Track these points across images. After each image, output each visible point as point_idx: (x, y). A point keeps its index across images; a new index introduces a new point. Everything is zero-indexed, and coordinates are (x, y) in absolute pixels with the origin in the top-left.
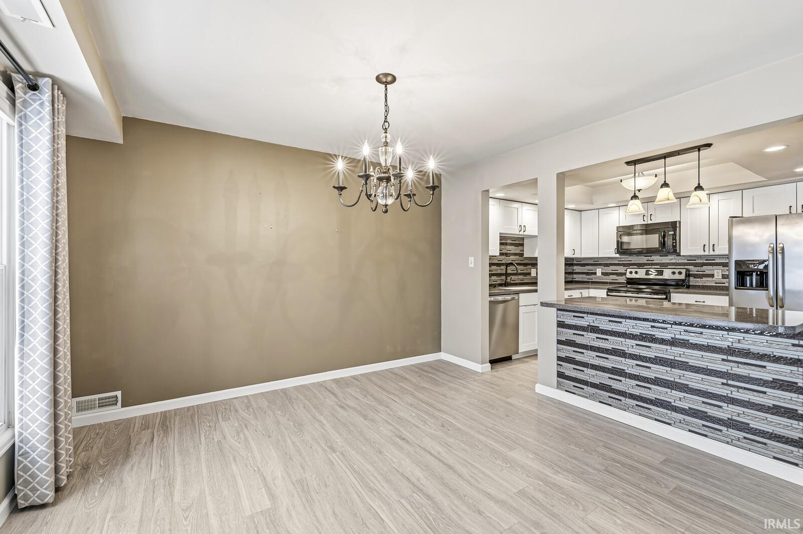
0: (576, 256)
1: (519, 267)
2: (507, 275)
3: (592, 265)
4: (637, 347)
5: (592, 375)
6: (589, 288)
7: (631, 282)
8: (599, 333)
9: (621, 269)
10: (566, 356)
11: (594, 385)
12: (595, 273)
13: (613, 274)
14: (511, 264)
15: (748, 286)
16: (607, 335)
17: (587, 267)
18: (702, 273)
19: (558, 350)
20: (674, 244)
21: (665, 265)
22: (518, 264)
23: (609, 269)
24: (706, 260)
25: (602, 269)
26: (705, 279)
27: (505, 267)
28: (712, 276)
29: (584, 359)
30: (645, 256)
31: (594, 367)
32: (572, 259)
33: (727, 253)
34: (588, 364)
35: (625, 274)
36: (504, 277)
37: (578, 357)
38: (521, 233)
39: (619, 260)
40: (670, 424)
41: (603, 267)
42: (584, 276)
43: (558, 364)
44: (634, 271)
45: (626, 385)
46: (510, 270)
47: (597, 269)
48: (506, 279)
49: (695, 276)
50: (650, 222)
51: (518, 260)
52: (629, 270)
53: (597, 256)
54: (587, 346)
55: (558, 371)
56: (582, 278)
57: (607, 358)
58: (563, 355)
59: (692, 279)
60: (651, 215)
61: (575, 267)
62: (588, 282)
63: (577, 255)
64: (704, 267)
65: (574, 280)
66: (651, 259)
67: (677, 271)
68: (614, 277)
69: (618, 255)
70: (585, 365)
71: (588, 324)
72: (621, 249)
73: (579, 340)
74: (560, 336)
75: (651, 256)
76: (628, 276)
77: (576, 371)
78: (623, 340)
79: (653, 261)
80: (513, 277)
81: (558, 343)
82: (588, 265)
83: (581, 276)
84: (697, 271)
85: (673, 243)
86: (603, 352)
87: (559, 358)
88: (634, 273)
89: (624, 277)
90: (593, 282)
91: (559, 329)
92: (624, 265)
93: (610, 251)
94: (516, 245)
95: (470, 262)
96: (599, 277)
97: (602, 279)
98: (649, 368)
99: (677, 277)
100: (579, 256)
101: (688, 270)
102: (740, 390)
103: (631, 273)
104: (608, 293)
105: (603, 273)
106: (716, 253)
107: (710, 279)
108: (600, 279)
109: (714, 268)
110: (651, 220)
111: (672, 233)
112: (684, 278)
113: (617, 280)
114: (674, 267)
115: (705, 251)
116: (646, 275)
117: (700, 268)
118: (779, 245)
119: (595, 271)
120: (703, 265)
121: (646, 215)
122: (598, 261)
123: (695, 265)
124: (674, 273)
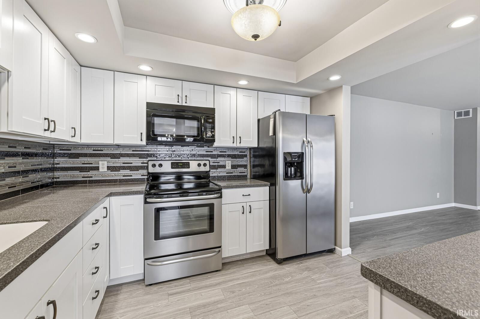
0: (77, 140)
3: (94, 155)
9: (138, 162)
12: (97, 168)
13: (124, 168)
20: (213, 133)
23: (120, 162)
24: (221, 152)
25: (108, 162)
26: (219, 170)
35: (147, 168)
41: (109, 159)
42: (77, 173)
44: (157, 163)
47: (100, 162)
49: (215, 167)
52: (151, 163)
60: (186, 96)
61: (58, 160)
62: (85, 182)
64: (219, 159)
65: (55, 180)
67: (202, 163)
68: (127, 172)
72: (153, 133)
76: (151, 170)
82: (85, 155)
83: (70, 173)
84: (215, 163)
89: (143, 172)
90: (91, 182)
92: (142, 156)
96: (102, 174)
97: (108, 176)
99: (202, 169)
101: (210, 162)
103: (154, 166)
104: (148, 200)
105: (109, 168)
106: (242, 145)
107: (223, 169)
108: (105, 176)
109: (226, 159)
110: (186, 103)
111: (211, 120)
112: (208, 170)
113: (131, 176)
114: (202, 158)
115: (233, 143)
116: (172, 168)
117: (215, 159)
118: (309, 140)
119: (97, 165)
120: (218, 157)
121: (180, 95)
122: (102, 150)
123: (213, 156)
124: (199, 165)
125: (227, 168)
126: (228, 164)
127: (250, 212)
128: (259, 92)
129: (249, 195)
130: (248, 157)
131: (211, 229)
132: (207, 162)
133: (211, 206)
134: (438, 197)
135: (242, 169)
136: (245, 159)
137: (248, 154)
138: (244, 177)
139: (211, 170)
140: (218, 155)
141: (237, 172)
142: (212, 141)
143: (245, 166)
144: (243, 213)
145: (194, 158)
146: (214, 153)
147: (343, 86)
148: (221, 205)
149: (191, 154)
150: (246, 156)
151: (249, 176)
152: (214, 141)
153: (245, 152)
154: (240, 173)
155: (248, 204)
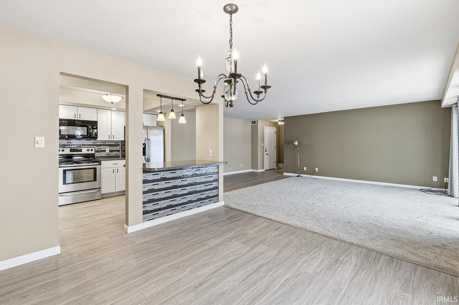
4: (182, 181)
5: (163, 203)
8: (166, 180)
11: (164, 209)
16: (170, 180)
19: (143, 198)
20: (96, 134)
24: (102, 143)
26: (101, 153)
28: (105, 151)
29: (159, 197)
34: (161, 199)
37: (156, 197)
40: (192, 208)
43: (143, 206)
45: (179, 201)
49: (97, 151)
54: (161, 189)
57: (170, 192)
58: (146, 199)
60: (80, 114)
66: (70, 142)
67: (90, 149)
71: (161, 177)
73: (156, 187)
74: (144, 189)
77: (154, 206)
78: (176, 180)
79: (72, 143)
81: (143, 194)
84: (99, 149)
86: (168, 190)
88: (61, 151)
91: (144, 184)
99: (90, 152)
106: (115, 139)
109: (106, 147)
110: (80, 118)
111: (95, 127)
112: (94, 153)
114: (90, 147)
115: (109, 138)
116: (70, 152)
118: (149, 138)
120: (100, 146)
121: (76, 114)
123: (97, 145)
124: (88, 150)
125: (106, 151)
126: (107, 149)
127: (118, 172)
130: (120, 145)
131: (95, 179)
132: (93, 149)
133: (95, 169)
134: (241, 166)
135: (117, 153)
136: (118, 147)
137: (120, 144)
138: (118, 157)
139: (96, 153)
140: (100, 144)
141: (113, 154)
142: (95, 138)
143: (118, 151)
144: (113, 172)
145: (84, 147)
146: (98, 144)
148: (101, 169)
149: (82, 144)
150: (119, 145)
151: (121, 156)
152: (97, 138)
153: (118, 143)
154: (115, 154)
155: (117, 168)
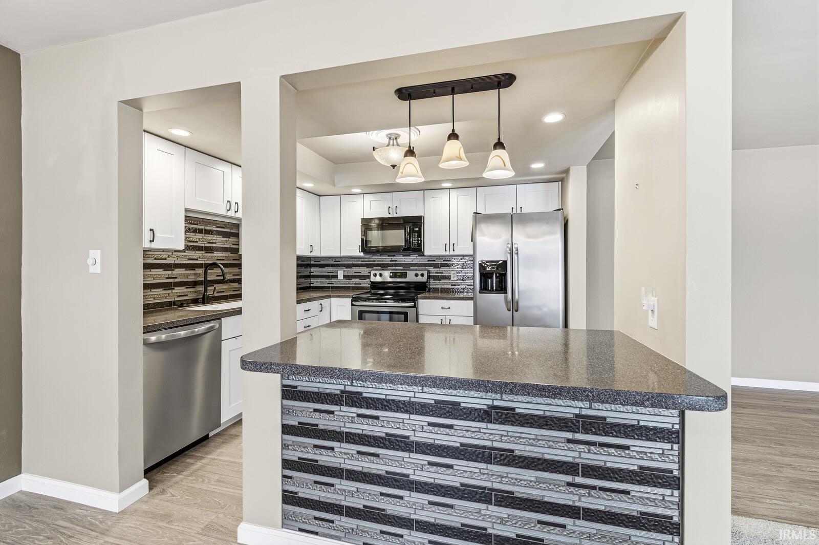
0: (314, 254)
1: (226, 270)
2: (207, 283)
3: (333, 266)
4: (431, 428)
5: (349, 492)
6: (329, 297)
7: (375, 286)
8: (361, 406)
9: (364, 271)
10: (299, 458)
11: (353, 512)
12: (336, 277)
13: (355, 277)
14: (215, 265)
15: (490, 289)
16: (376, 408)
17: (327, 269)
18: (440, 274)
19: (284, 446)
20: (420, 242)
21: (408, 266)
22: (225, 265)
23: (352, 271)
24: (444, 261)
25: (344, 271)
26: (443, 281)
27: (203, 269)
28: (448, 278)
29: (333, 460)
30: (389, 256)
31: (353, 476)
32: (310, 258)
33: (471, 253)
34: (342, 470)
35: (369, 277)
36: (201, 288)
37: (324, 459)
38: (230, 214)
39: (363, 260)
41: (345, 269)
42: (324, 280)
43: (284, 476)
44: (378, 273)
46: (213, 275)
47: (338, 272)
48: (206, 290)
49: (435, 278)
50: (395, 215)
51: (227, 258)
52: (373, 272)
53: (338, 255)
54: (340, 433)
55: (284, 491)
56: (321, 283)
57: (377, 455)
58: (294, 456)
59: (432, 281)
60: (396, 207)
61: (313, 269)
62: (328, 288)
63: (316, 253)
64: (443, 269)
65: (312, 285)
66: (394, 259)
67: (419, 273)
68: (358, 280)
69: (362, 254)
70: (337, 472)
72: (365, 246)
73: (325, 423)
74: (287, 417)
75: (394, 256)
76: (373, 279)
77: (319, 486)
78: (406, 416)
79: (397, 261)
80: (219, 287)
81: (283, 433)
82: (328, 265)
83: (319, 280)
84: (436, 273)
85: (418, 240)
86: (370, 445)
87: (287, 464)
88: (378, 275)
89: (368, 280)
90: (333, 288)
91: (286, 402)
92: (368, 266)
93: (353, 249)
94: (226, 235)
95: (90, 262)
96: (340, 282)
97: (344, 284)
98: (450, 467)
99: (420, 279)
100: (318, 255)
101: (429, 272)
102: (592, 492)
103: (375, 275)
104: (354, 303)
105: (345, 277)
106: (456, 253)
107: (446, 281)
108: (343, 284)
109: (451, 268)
110: (397, 213)
111: (417, 229)
112: (426, 280)
113: (360, 284)
114: (419, 268)
115: (446, 251)
116: (391, 277)
117: (439, 269)
119: (336, 274)
120: (441, 267)
121: (391, 207)
122: (340, 261)
124: (417, 275)
125: (452, 279)
126: (453, 274)
128: (478, 188)
129: (449, 308)
132: (425, 273)
135: (471, 281)
140: (441, 264)
141: (465, 284)
142: (421, 249)
145: (410, 268)
146: (428, 262)
147: (571, 167)
152: (423, 250)
154: (468, 285)
155: (448, 318)
